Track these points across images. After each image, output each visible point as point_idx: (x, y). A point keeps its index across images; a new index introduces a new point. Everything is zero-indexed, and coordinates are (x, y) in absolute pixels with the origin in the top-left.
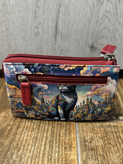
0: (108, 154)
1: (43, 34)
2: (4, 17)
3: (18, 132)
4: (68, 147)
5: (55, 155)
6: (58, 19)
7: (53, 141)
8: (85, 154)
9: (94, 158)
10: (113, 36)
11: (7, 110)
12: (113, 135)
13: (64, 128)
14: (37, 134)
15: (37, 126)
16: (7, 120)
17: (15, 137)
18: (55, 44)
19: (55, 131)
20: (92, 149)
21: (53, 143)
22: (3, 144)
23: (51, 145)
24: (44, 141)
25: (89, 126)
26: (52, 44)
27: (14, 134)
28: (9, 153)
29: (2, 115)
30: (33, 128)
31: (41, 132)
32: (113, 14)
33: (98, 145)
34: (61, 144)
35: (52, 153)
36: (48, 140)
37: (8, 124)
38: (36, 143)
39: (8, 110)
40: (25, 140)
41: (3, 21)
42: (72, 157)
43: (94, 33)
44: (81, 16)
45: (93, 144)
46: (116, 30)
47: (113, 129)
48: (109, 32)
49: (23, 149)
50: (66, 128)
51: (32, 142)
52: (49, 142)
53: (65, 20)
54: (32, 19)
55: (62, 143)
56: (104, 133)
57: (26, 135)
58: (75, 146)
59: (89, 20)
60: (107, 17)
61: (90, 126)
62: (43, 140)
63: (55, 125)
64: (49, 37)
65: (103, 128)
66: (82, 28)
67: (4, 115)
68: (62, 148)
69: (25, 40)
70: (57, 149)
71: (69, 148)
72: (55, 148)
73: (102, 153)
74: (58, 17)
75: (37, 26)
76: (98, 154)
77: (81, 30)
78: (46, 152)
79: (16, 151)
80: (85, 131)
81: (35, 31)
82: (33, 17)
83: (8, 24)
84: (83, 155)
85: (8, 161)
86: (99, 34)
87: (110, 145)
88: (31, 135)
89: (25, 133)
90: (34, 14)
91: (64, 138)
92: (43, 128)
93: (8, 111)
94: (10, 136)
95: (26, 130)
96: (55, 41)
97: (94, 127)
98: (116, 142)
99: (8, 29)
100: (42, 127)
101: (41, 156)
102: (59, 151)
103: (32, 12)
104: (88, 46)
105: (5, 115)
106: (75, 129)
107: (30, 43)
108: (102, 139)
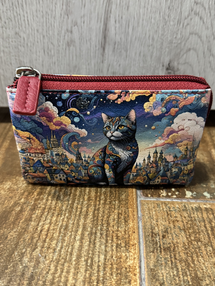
0: (195, 258)
1: (80, 43)
2: (11, 11)
3: (33, 216)
4: (123, 245)
5: (99, 257)
6: (109, 16)
7: (96, 233)
8: (154, 257)
9: (170, 265)
10: (208, 49)
11: (15, 178)
12: (205, 224)
13: (116, 211)
14: (68, 221)
15: (67, 207)
16: (15, 195)
17: (28, 225)
18: (103, 62)
19: (100, 215)
20: (167, 249)
21: (95, 237)
22: (7, 237)
23: (92, 240)
24: (80, 232)
25: (161, 208)
26: (97, 63)
27: (26, 220)
28: (16, 253)
29: (5, 186)
30: (61, 210)
31: (75, 217)
32: (209, 8)
33: (177, 242)
34: (110, 239)
35: (93, 254)
36: (87, 231)
37: (15, 203)
38: (65, 236)
39: (17, 177)
40: (45, 230)
41: (9, 18)
42: (130, 263)
43: (174, 42)
44: (149, 10)
45: (168, 240)
46: (212, 37)
47: (205, 215)
48: (201, 40)
49: (43, 247)
50: (120, 211)
51: (57, 235)
52: (88, 234)
53: (122, 18)
54: (61, 15)
55: (113, 236)
56: (189, 221)
57: (49, 221)
58: (136, 242)
59: (164, 19)
60: (196, 14)
61: (163, 209)
62: (78, 230)
63: (101, 206)
64: (92, 49)
65: (187, 213)
66: (151, 34)
67: (8, 187)
68: (112, 246)
69: (48, 53)
70: (103, 247)
71: (125, 247)
72: (100, 246)
73: (184, 256)
74: (108, 12)
75: (69, 29)
76: (178, 258)
77: (149, 36)
78: (82, 252)
79: (28, 249)
80: (155, 217)
81: (66, 37)
82: (63, 11)
83: (19, 24)
84: (149, 260)
85: (13, 266)
86: (183, 43)
87: (199, 243)
88: (57, 222)
89: (46, 218)
90: (64, 7)
91: (116, 227)
92: (79, 210)
93: (16, 180)
94: (19, 223)
95: (49, 213)
96: (103, 56)
97: (170, 211)
98: (209, 238)
99: (18, 34)
100: (77, 208)
101: (74, 259)
102: (106, 251)
103: (61, 2)
104: (161, 65)
105: (11, 187)
106: (135, 213)
107: (57, 60)
108: (185, 232)
